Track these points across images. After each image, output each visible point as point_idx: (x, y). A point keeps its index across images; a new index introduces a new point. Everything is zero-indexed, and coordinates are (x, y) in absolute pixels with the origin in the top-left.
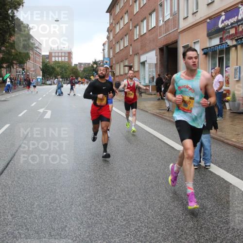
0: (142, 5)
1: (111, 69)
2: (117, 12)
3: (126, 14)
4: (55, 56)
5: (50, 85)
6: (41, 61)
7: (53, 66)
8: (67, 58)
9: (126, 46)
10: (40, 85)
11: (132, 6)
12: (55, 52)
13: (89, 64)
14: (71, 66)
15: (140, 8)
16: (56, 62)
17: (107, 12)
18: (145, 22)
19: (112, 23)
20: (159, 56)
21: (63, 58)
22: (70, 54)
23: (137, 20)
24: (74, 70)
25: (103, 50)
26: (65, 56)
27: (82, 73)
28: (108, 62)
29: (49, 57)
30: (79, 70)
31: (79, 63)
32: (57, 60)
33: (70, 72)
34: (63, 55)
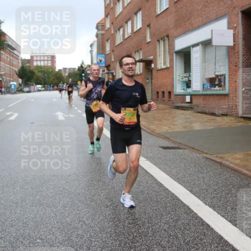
4: (37, 60)
5: (28, 92)
6: (20, 65)
8: (50, 62)
9: (136, 29)
10: (15, 93)
12: (37, 56)
13: (75, 69)
14: (55, 71)
16: (37, 67)
21: (46, 62)
22: (53, 58)
24: (58, 75)
26: (48, 60)
27: (67, 78)
28: (103, 60)
29: (28, 61)
30: (63, 75)
31: (64, 68)
32: (39, 65)
33: (53, 78)
34: (46, 59)
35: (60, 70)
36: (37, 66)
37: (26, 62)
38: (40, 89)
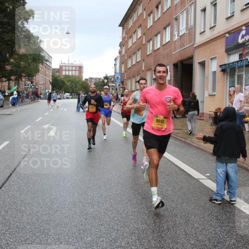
0: (156, 19)
1: (123, 84)
2: (130, 26)
3: (139, 28)
4: (66, 70)
6: (51, 74)
7: (62, 80)
8: (77, 72)
9: (138, 61)
11: (146, 20)
12: (66, 66)
13: (101, 78)
14: (82, 80)
15: (154, 22)
16: (66, 76)
17: (120, 26)
18: (159, 36)
19: (125, 38)
20: (172, 72)
21: (74, 72)
22: (80, 68)
23: (150, 35)
24: (84, 85)
25: (115, 65)
26: (75, 70)
28: (120, 77)
29: (58, 70)
30: (89, 84)
31: (90, 78)
32: (67, 74)
33: (80, 87)
35: (86, 80)
38: (68, 96)
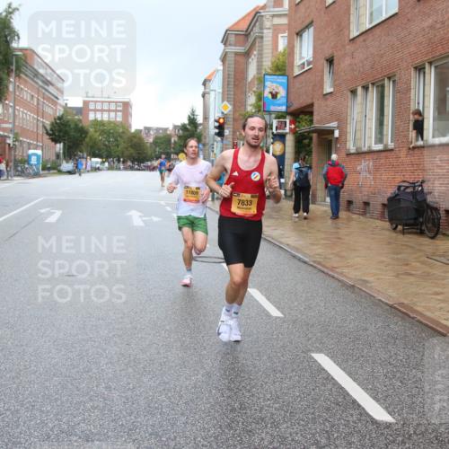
4: (95, 110)
8: (120, 114)
12: (96, 102)
13: (166, 129)
14: (129, 132)
16: (96, 123)
21: (112, 114)
22: (126, 106)
24: (135, 140)
26: (116, 111)
27: (151, 147)
29: (79, 111)
30: (145, 140)
31: (146, 128)
32: (99, 119)
33: (125, 145)
34: (113, 107)
35: (139, 132)
36: (96, 120)
37: (74, 112)
38: (98, 165)
